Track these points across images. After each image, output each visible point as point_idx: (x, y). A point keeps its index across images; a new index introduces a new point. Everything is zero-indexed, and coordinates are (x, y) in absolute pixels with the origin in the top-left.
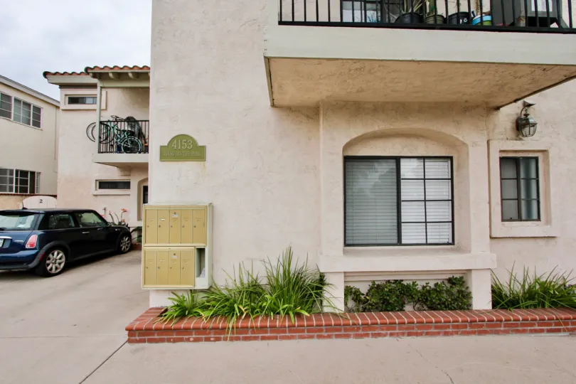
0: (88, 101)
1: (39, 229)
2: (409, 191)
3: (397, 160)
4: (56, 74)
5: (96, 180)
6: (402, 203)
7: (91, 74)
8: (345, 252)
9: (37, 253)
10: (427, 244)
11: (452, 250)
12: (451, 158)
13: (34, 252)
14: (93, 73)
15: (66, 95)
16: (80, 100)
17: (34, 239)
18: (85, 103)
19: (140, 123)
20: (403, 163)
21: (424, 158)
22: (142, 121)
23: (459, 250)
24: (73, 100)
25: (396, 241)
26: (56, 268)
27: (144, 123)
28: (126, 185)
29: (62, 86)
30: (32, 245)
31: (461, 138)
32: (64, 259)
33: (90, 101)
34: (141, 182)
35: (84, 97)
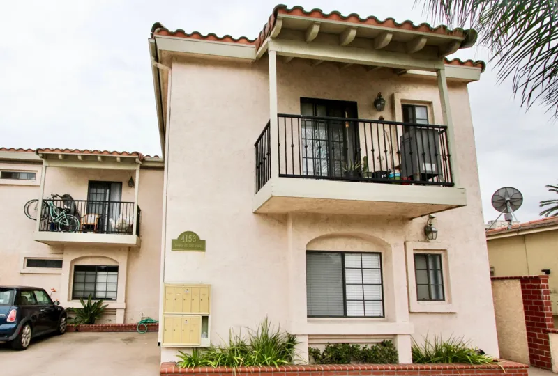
0: (22, 176)
1: (15, 305)
2: (351, 277)
3: (342, 254)
5: (25, 258)
6: (347, 286)
7: (41, 155)
8: (308, 321)
9: (16, 327)
10: (365, 317)
11: (382, 321)
12: (380, 254)
13: (13, 325)
14: (43, 154)
16: (14, 175)
17: (13, 314)
18: (19, 179)
20: (347, 257)
21: (361, 253)
22: (78, 201)
23: (387, 321)
25: (343, 315)
26: (26, 343)
28: (58, 264)
30: (11, 319)
31: (386, 241)
32: (30, 335)
33: (25, 176)
34: (73, 261)
35: (17, 173)
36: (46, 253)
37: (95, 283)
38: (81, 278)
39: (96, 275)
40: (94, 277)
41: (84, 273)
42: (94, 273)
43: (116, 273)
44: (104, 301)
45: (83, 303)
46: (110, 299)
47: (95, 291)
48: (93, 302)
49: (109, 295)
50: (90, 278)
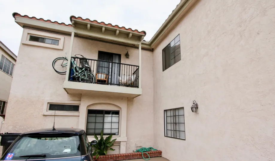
0: (47, 41)
4: (26, 16)
5: (48, 103)
15: (28, 34)
16: (40, 39)
18: (44, 43)
19: (88, 60)
22: (89, 59)
24: (34, 38)
27: (90, 61)
28: (76, 108)
29: (25, 26)
33: (50, 41)
34: (88, 106)
35: (44, 38)
36: (66, 100)
37: (103, 123)
38: (92, 119)
39: (104, 117)
40: (102, 118)
41: (95, 115)
42: (102, 115)
43: (118, 115)
44: (113, 136)
45: (97, 138)
46: (114, 134)
47: (103, 129)
48: (105, 137)
49: (113, 131)
50: (99, 119)
